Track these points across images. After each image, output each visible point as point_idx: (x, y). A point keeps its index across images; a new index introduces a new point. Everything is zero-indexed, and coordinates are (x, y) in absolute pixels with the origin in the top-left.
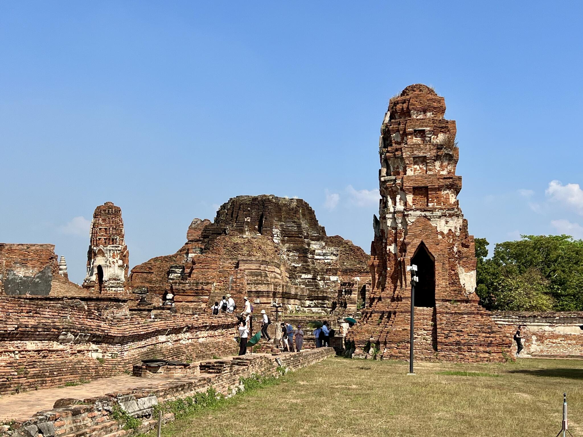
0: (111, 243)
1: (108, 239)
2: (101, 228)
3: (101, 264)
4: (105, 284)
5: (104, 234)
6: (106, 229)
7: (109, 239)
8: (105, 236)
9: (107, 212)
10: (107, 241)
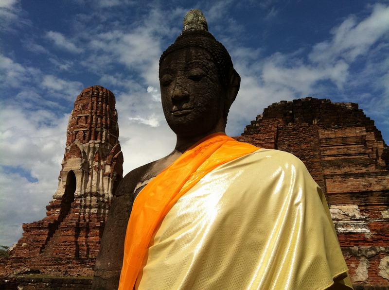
0: (92, 138)
1: (88, 132)
2: (81, 117)
3: (73, 168)
4: (77, 202)
5: (84, 125)
6: (86, 117)
7: (91, 132)
8: (85, 127)
9: (91, 94)
10: (87, 134)
